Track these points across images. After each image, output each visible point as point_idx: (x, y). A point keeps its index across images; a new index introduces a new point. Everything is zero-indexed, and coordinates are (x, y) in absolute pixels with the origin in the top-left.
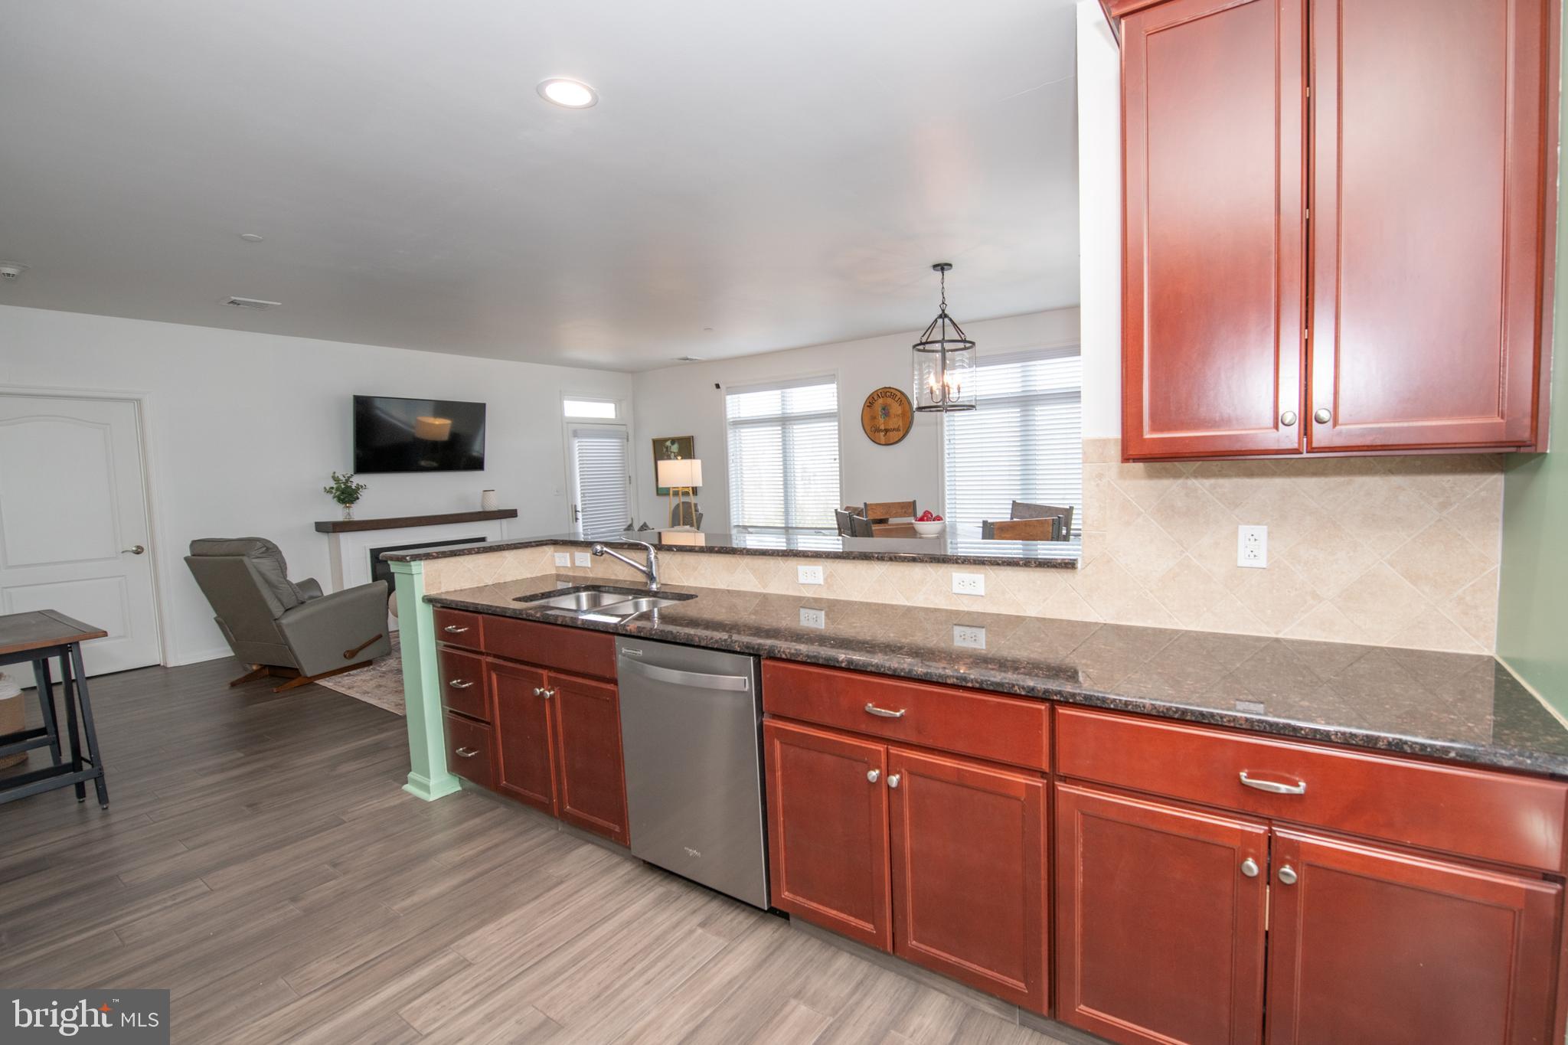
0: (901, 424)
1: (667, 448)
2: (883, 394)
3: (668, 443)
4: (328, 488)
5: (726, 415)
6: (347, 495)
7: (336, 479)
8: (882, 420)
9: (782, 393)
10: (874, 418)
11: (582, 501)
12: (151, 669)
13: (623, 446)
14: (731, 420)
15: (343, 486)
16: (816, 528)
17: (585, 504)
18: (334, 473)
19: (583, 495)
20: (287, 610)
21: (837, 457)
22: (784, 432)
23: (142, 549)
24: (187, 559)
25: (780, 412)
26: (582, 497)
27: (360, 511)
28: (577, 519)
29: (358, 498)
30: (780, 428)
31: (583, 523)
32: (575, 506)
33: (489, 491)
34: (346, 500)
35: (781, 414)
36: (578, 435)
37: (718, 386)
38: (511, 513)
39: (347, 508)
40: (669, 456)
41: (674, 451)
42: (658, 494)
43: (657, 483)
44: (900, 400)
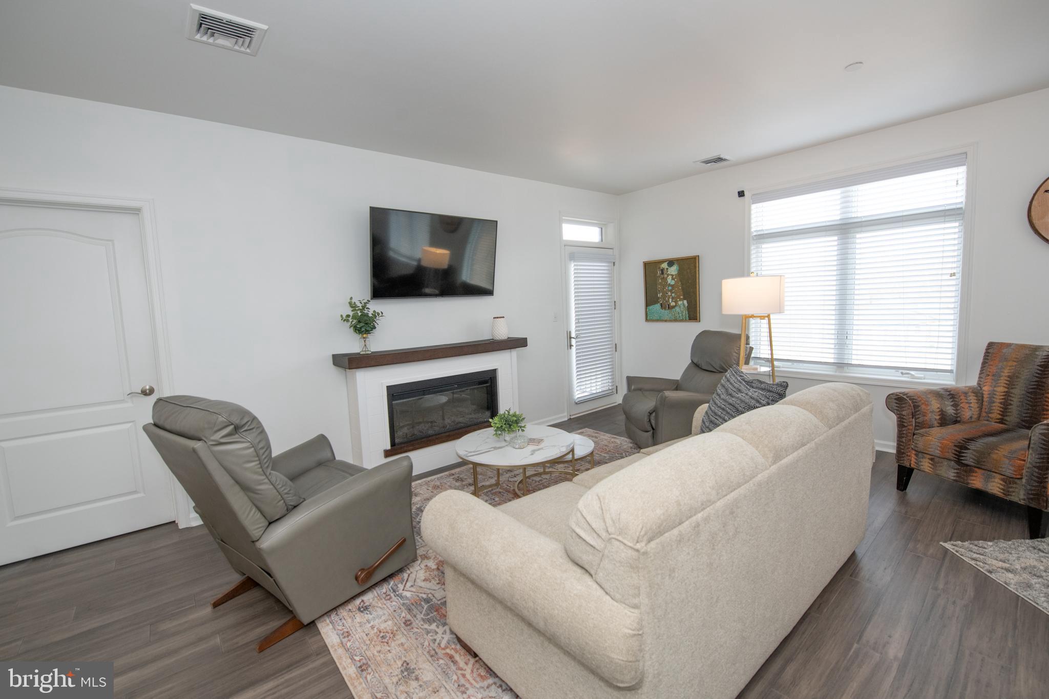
1: (662, 270)
3: (664, 265)
4: (344, 317)
5: (750, 228)
6: (364, 324)
7: (353, 306)
9: (842, 193)
11: (576, 327)
14: (755, 234)
15: (360, 314)
17: (579, 330)
18: (351, 298)
19: (578, 321)
20: (270, 523)
22: (843, 243)
26: (576, 323)
27: (380, 342)
28: (571, 346)
29: (375, 328)
30: (837, 238)
31: (577, 349)
32: (570, 332)
33: (498, 318)
34: (363, 329)
35: (840, 219)
36: (572, 257)
37: (741, 194)
38: (520, 343)
39: (364, 338)
40: (665, 279)
41: (674, 273)
42: (647, 320)
43: (647, 308)
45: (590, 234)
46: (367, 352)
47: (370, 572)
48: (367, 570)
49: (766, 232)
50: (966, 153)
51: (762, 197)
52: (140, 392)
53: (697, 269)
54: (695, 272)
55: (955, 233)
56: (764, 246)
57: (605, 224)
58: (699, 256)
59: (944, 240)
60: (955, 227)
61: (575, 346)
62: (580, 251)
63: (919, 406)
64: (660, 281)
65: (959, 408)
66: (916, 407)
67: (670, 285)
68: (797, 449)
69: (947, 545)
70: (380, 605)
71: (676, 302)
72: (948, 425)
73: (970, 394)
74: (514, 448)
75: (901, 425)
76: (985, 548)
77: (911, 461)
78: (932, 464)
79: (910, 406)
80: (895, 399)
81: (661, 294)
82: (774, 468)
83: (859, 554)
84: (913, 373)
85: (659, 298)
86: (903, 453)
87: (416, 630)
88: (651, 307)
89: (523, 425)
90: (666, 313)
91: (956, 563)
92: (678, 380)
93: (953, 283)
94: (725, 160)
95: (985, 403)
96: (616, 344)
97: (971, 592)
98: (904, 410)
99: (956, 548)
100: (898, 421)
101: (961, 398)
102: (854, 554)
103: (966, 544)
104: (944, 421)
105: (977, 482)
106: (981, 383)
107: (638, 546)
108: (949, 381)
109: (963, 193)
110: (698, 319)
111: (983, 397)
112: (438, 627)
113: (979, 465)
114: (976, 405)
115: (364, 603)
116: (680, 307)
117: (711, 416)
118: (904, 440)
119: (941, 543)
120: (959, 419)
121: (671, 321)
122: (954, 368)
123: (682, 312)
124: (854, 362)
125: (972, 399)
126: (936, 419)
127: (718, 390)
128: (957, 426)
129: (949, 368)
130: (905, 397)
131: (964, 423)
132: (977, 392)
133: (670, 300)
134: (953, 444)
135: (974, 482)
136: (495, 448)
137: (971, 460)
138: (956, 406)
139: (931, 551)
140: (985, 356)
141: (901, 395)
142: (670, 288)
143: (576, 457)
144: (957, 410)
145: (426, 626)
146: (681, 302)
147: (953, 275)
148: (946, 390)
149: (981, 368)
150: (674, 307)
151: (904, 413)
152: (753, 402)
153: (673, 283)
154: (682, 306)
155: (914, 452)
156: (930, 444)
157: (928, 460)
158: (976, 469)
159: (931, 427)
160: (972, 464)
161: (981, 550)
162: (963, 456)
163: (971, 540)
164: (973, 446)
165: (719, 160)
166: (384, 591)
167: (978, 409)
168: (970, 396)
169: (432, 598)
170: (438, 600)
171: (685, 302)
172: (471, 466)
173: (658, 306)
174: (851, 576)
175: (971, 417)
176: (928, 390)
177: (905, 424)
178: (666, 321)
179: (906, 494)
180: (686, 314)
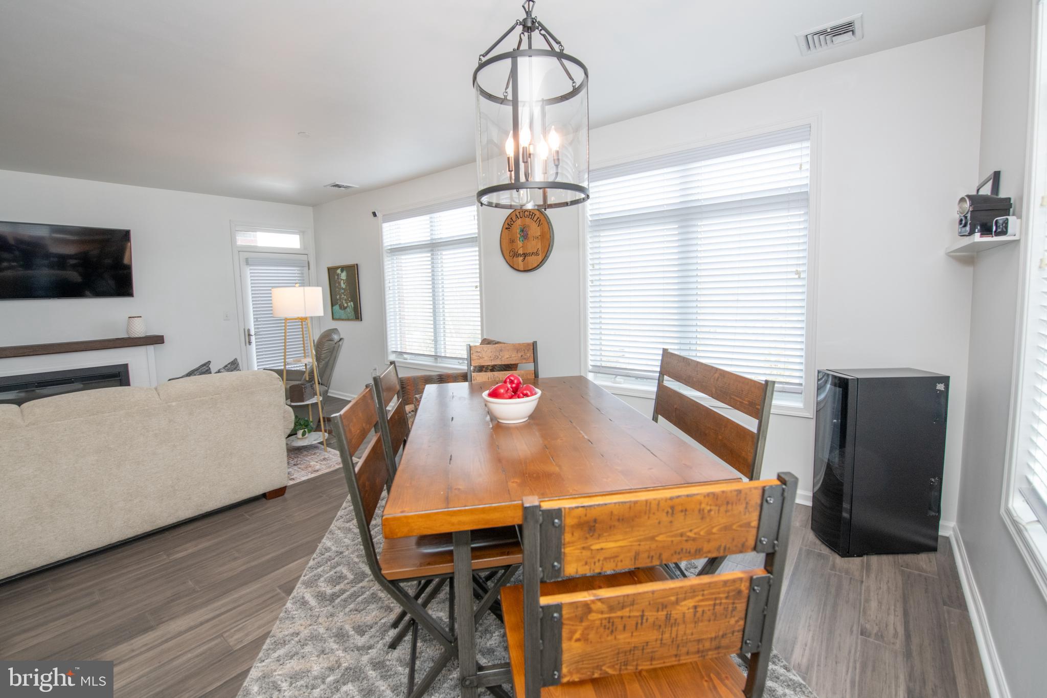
0: (539, 246)
2: (521, 213)
3: (339, 271)
5: (382, 243)
8: (520, 244)
9: (431, 218)
10: (512, 241)
11: (255, 325)
13: (302, 274)
14: (387, 248)
17: (258, 328)
19: (256, 320)
21: (478, 284)
22: (432, 259)
25: (429, 238)
26: (254, 322)
28: (250, 343)
30: (429, 255)
31: (256, 345)
32: (249, 330)
33: (134, 317)
36: (249, 262)
37: (375, 214)
38: (157, 340)
40: (340, 283)
41: (344, 279)
42: (333, 319)
43: (332, 308)
44: (539, 219)
45: (291, 241)
49: (391, 247)
51: (391, 217)
53: (359, 275)
54: (358, 278)
55: (475, 256)
56: (390, 258)
58: (357, 265)
60: (474, 251)
61: (254, 342)
64: (337, 284)
67: (343, 289)
71: (347, 303)
81: (339, 296)
85: (337, 300)
88: (334, 308)
90: (343, 313)
109: (476, 225)
116: (349, 308)
121: (346, 320)
123: (351, 312)
133: (344, 301)
142: (343, 291)
147: (476, 287)
150: (346, 308)
153: (344, 286)
154: (351, 308)
171: (352, 303)
173: (338, 307)
178: (343, 320)
180: (354, 314)
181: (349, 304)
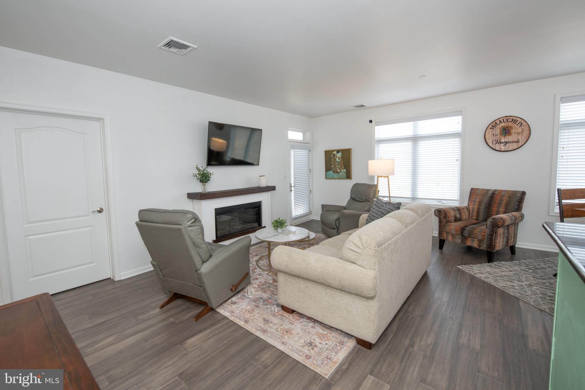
1: (334, 155)
3: (334, 152)
4: (194, 175)
5: (374, 137)
6: (204, 178)
7: (198, 169)
11: (294, 181)
12: (106, 281)
14: (376, 140)
15: (202, 173)
16: (439, 199)
17: (295, 183)
18: (197, 165)
20: (203, 262)
22: (415, 145)
23: (102, 210)
24: (137, 224)
25: (412, 134)
26: (294, 179)
27: (211, 187)
28: (291, 190)
29: (210, 180)
30: (411, 143)
31: (294, 192)
32: (291, 184)
33: (262, 176)
34: (204, 181)
35: (413, 135)
36: (293, 147)
37: (371, 121)
38: (272, 188)
39: (204, 185)
40: (335, 159)
41: (339, 156)
42: (326, 178)
43: (326, 173)
44: (520, 123)
45: (299, 136)
46: (206, 192)
47: (236, 287)
48: (235, 286)
49: (381, 139)
50: (462, 111)
51: (379, 123)
52: (97, 211)
53: (351, 155)
54: (350, 156)
55: (458, 143)
56: (380, 145)
57: (305, 132)
58: (351, 149)
59: (454, 146)
60: (458, 141)
61: (293, 190)
62: (295, 145)
63: (447, 214)
64: (333, 160)
65: (461, 215)
66: (446, 214)
68: (412, 224)
69: (460, 267)
70: (241, 301)
71: (340, 170)
72: (458, 221)
73: (465, 209)
74: (284, 235)
75: (440, 222)
76: (473, 267)
77: (444, 236)
78: (452, 237)
79: (443, 214)
80: (438, 211)
81: (333, 166)
82: (406, 230)
83: (428, 272)
84: (443, 201)
85: (332, 168)
86: (441, 234)
87: (262, 308)
88: (328, 172)
89: (286, 225)
90: (335, 175)
91: (463, 273)
92: (345, 206)
93: (458, 163)
94: (365, 106)
95: (471, 213)
96: (311, 190)
97: (469, 281)
98: (441, 216)
99: (463, 267)
100: (439, 220)
101: (462, 210)
102: (426, 272)
103: (466, 266)
104: (456, 220)
105: (469, 243)
106: (469, 205)
107: (375, 249)
108: (456, 204)
109: (461, 127)
110: (351, 178)
111: (470, 210)
112: (271, 306)
113: (470, 235)
114: (467, 214)
115: (233, 301)
116: (342, 172)
117: (371, 217)
118: (441, 228)
119: (457, 266)
120: (461, 219)
121: (338, 179)
122: (459, 199)
123: (343, 175)
124: (419, 197)
125: (466, 211)
126: (453, 219)
127: (373, 207)
128: (461, 222)
129: (456, 199)
130: (441, 210)
131: (463, 220)
132: (468, 208)
133: (338, 169)
134: (460, 228)
135: (468, 243)
136: (275, 235)
137: (467, 234)
138: (460, 214)
139: (454, 269)
140: (470, 194)
141: (440, 210)
142: (338, 163)
143: (310, 239)
144: (460, 216)
145: (265, 306)
146: (343, 170)
147: (458, 160)
148: (456, 207)
149: (469, 198)
150: (339, 172)
151: (441, 217)
152: (390, 210)
153: (339, 161)
154: (343, 172)
155: (445, 233)
156: (451, 229)
157: (450, 236)
158: (469, 238)
159: (451, 222)
160: (467, 236)
161: (471, 268)
162: (464, 233)
163: (468, 265)
164: (467, 229)
165: (363, 106)
166: (239, 296)
167: (468, 215)
168: (465, 210)
169: (262, 297)
170: (266, 298)
171: (345, 170)
172: (267, 243)
173: (331, 172)
174: (427, 279)
175: (466, 219)
176: (449, 208)
177: (442, 221)
178: (335, 179)
179: (442, 251)
180: (345, 176)
181: (342, 170)
